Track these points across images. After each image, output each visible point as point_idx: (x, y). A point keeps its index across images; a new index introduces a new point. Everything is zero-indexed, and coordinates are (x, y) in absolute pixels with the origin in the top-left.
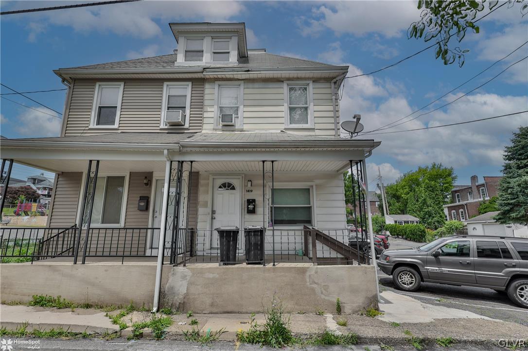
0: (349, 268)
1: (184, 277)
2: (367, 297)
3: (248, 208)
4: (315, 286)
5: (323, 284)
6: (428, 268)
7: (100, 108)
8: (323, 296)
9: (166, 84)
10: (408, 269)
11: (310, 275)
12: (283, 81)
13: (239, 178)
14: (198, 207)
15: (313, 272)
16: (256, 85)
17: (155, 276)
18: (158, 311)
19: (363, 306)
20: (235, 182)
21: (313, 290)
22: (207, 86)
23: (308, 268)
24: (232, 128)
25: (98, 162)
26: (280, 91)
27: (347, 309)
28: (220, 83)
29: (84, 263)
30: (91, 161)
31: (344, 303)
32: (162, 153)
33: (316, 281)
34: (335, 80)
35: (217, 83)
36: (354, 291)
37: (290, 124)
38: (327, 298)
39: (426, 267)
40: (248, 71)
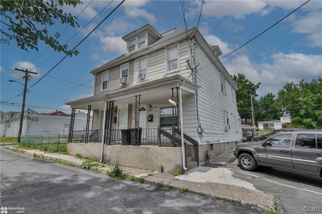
0: (168, 148)
1: (109, 150)
2: (175, 165)
3: (149, 119)
4: (152, 157)
5: (155, 156)
6: (259, 154)
7: (104, 82)
8: (155, 162)
9: (121, 66)
10: (247, 155)
11: (150, 151)
12: (165, 48)
13: (146, 105)
14: (132, 120)
15: (151, 150)
16: (154, 55)
17: (101, 148)
18: (102, 162)
19: (173, 170)
20: (145, 107)
21: (151, 159)
22: (135, 62)
23: (150, 147)
24: (144, 80)
25: (91, 105)
26: (163, 54)
27: (166, 170)
28: (139, 59)
29: (87, 143)
30: (89, 106)
31: (164, 167)
32: (102, 100)
33: (153, 154)
34: (190, 38)
35: (138, 59)
36: (169, 161)
37: (169, 71)
38: (157, 163)
39: (257, 154)
40: (147, 49)
